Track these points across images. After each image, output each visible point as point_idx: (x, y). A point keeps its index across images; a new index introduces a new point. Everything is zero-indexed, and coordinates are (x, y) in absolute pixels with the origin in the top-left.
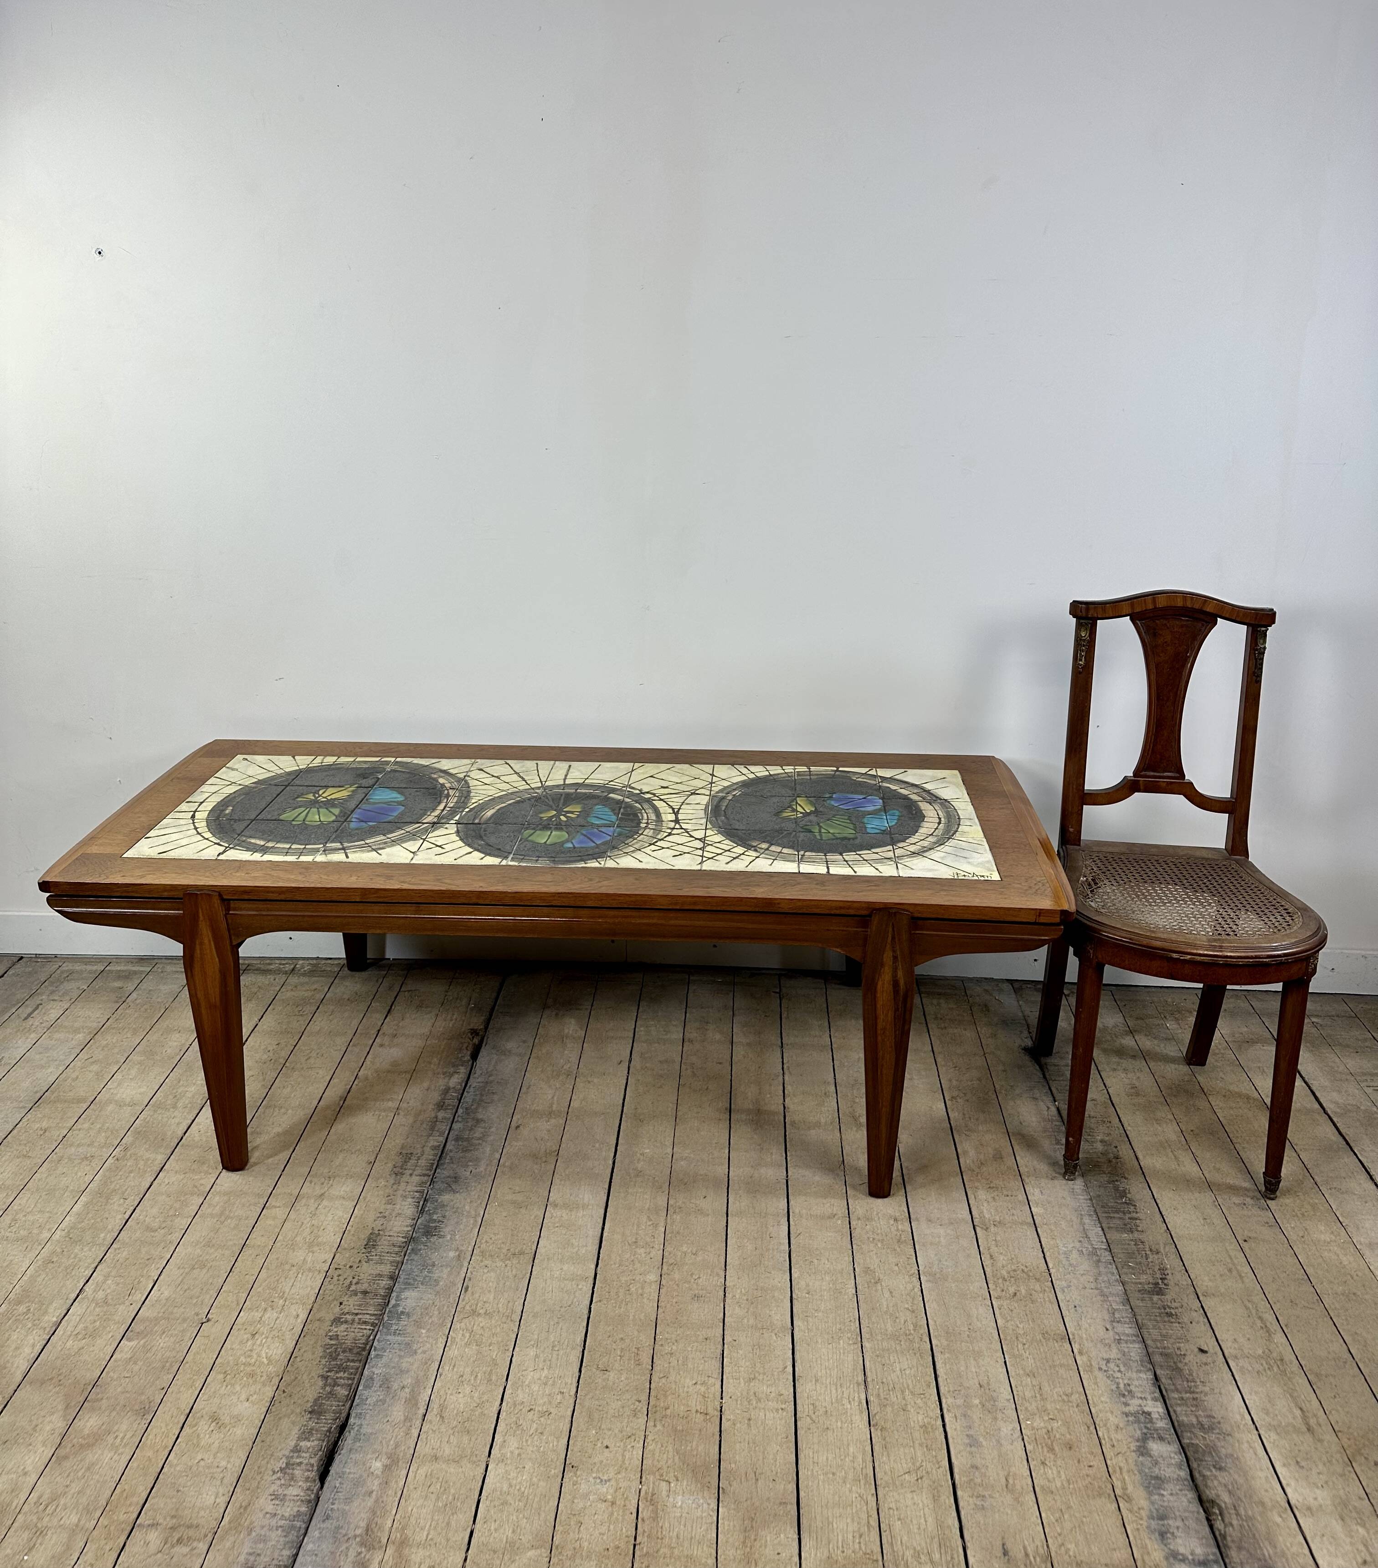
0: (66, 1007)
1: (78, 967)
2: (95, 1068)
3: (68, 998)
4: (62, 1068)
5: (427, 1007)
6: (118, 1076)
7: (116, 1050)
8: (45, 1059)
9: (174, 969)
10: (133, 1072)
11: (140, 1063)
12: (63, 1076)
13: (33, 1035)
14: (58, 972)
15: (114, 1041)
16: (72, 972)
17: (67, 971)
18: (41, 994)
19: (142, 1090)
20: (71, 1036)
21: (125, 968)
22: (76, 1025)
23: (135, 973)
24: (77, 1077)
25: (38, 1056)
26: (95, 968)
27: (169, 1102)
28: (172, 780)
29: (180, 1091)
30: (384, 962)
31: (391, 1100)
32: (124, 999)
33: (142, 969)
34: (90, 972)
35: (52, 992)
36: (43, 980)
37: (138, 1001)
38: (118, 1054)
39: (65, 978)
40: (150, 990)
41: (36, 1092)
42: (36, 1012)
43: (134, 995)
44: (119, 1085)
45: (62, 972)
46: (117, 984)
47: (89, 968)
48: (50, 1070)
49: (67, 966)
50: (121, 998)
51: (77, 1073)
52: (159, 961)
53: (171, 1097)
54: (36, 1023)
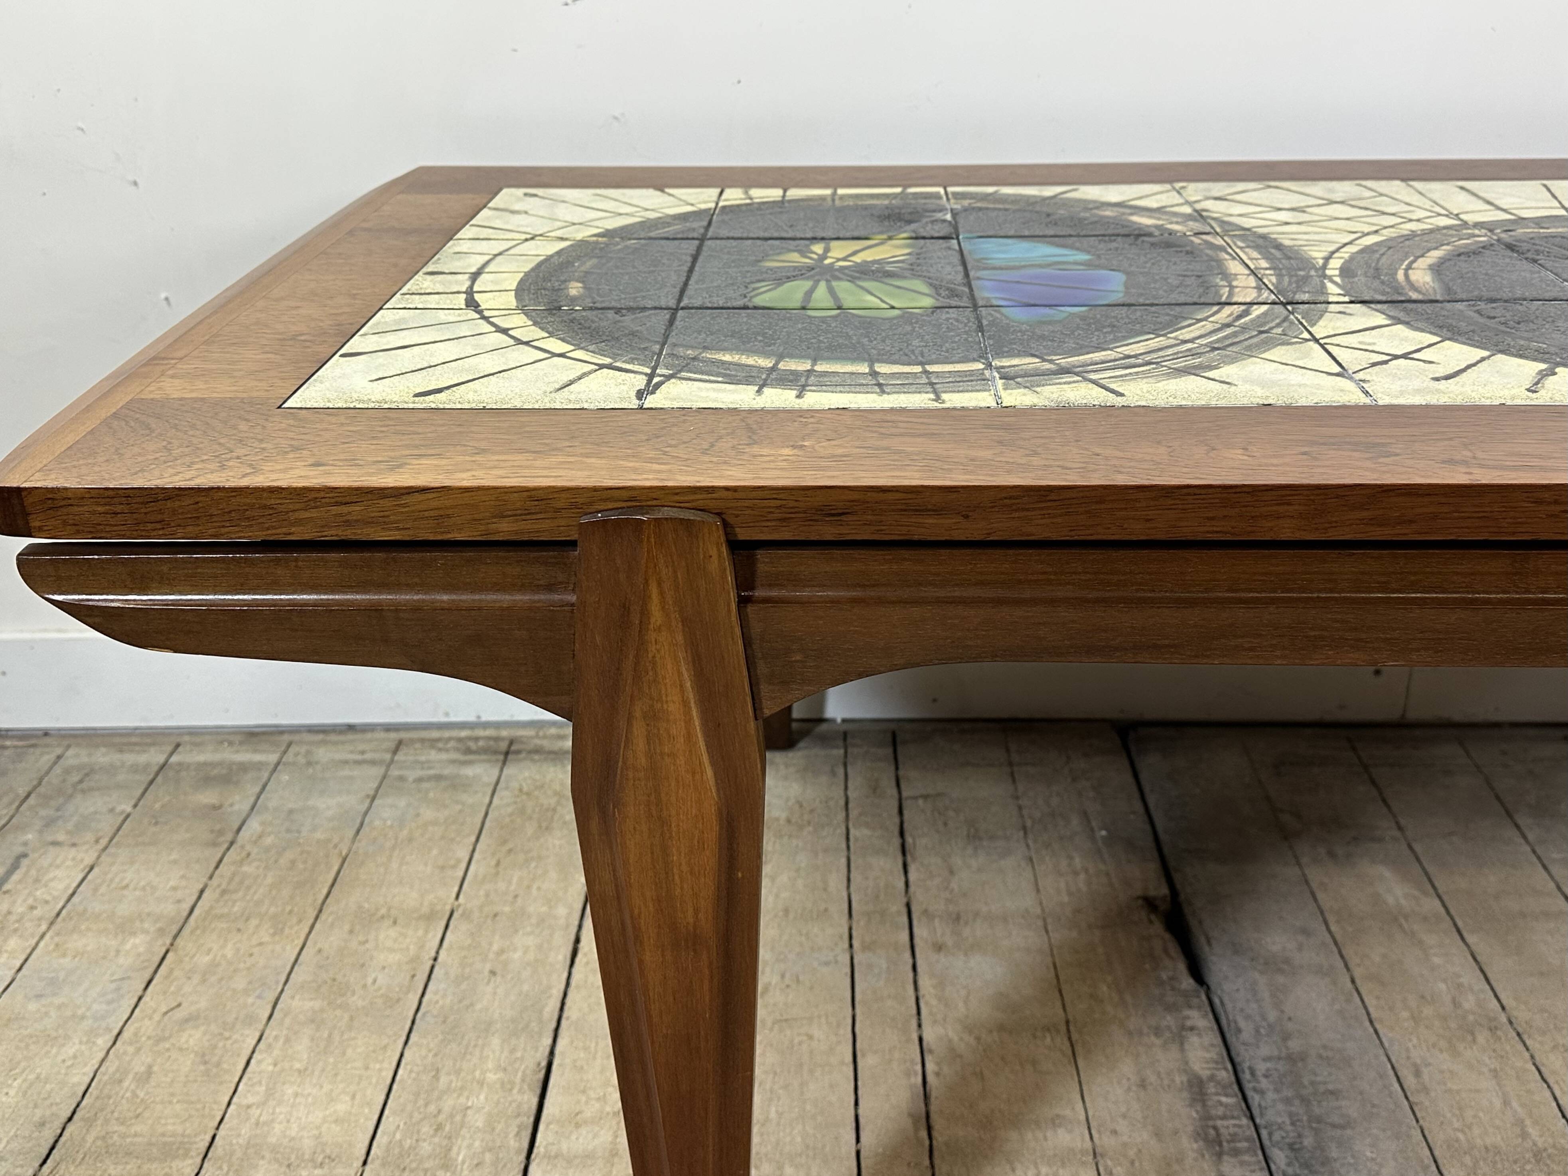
0: (89, 860)
1: (102, 757)
2: (193, 1038)
3: (89, 837)
4: (103, 1042)
5: (992, 838)
6: (263, 1063)
7: (240, 983)
8: (53, 1014)
9: (338, 756)
10: (302, 1047)
11: (315, 1020)
12: (111, 1066)
13: (13, 943)
14: (58, 770)
15: (229, 952)
16: (89, 772)
17: (79, 768)
18: (22, 828)
19: (341, 1107)
20: (113, 943)
21: (217, 757)
22: (124, 909)
23: (244, 768)
24: (149, 1072)
25: (32, 1006)
26: (143, 759)
27: (426, 1148)
28: (351, 233)
29: (448, 1103)
30: (824, 727)
31: (1056, 1122)
32: (229, 837)
33: (257, 757)
34: (135, 769)
35: (50, 823)
36: (22, 792)
37: (269, 840)
38: (246, 992)
39: (74, 786)
40: (291, 812)
41: (42, 1124)
42: (15, 877)
43: (254, 825)
44: (270, 1093)
45: (67, 771)
46: (208, 797)
47: (130, 758)
48: (70, 1050)
49: (76, 756)
50: (221, 833)
51: (146, 1058)
52: (296, 738)
53: (426, 1129)
54: (20, 909)
